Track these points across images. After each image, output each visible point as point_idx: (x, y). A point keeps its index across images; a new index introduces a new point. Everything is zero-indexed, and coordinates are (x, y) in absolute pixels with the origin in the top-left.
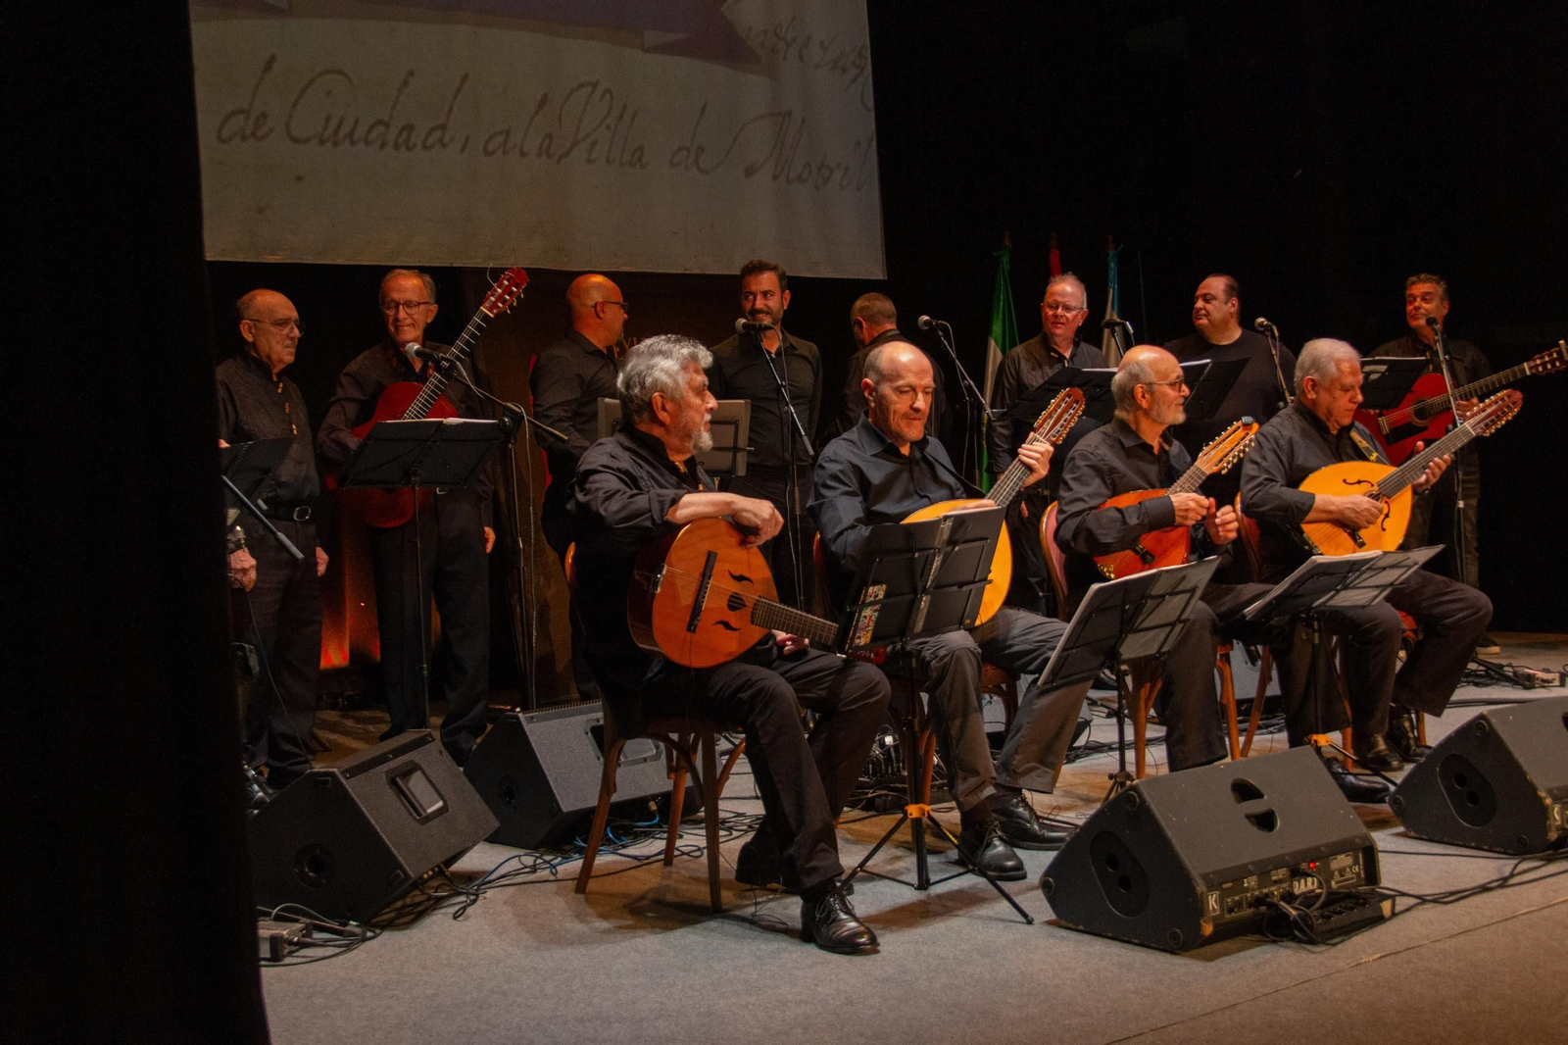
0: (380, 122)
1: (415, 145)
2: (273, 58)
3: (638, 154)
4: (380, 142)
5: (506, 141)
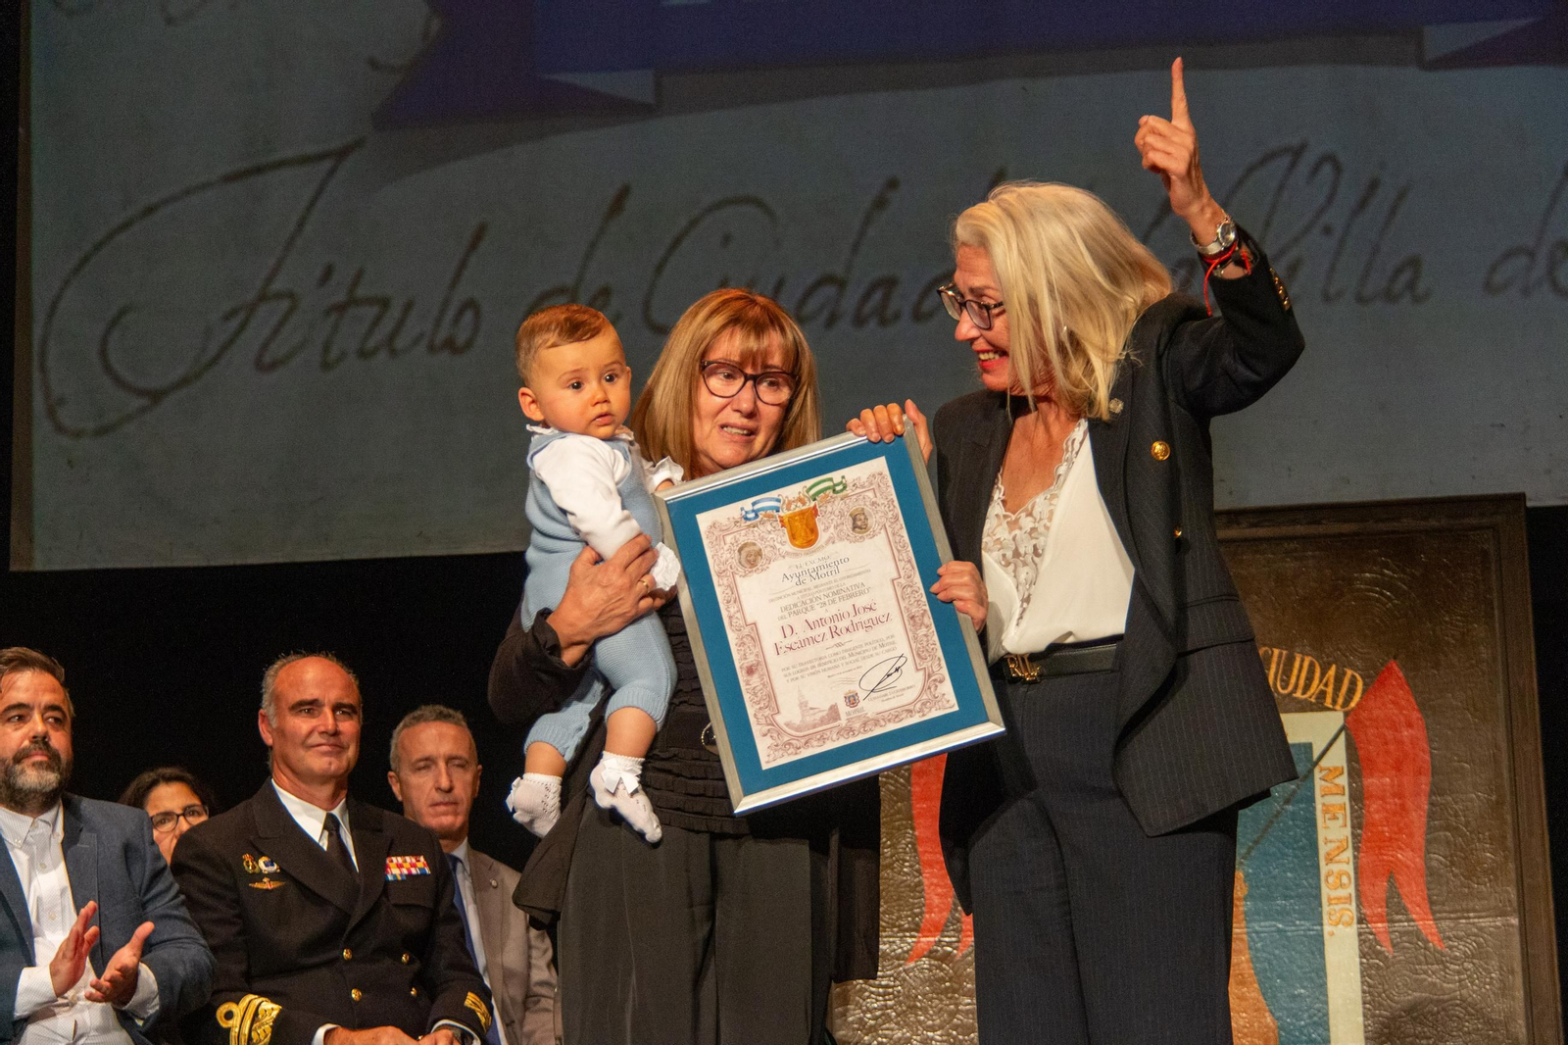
0: (828, 280)
1: (897, 316)
2: (624, 193)
3: (1405, 276)
4: (825, 314)
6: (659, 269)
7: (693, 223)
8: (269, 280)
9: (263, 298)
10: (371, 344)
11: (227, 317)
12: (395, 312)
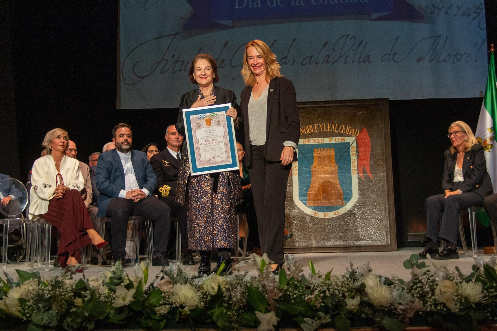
2: (227, 42)
3: (367, 58)
5: (310, 60)
6: (233, 56)
7: (240, 48)
8: (163, 57)
9: (162, 60)
10: (181, 69)
11: (155, 64)
12: (186, 63)
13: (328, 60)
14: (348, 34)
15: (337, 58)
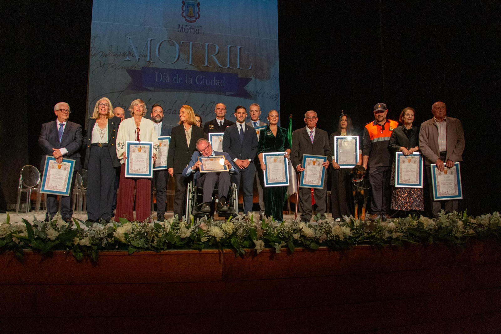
0: (170, 109)
1: (176, 113)
2: (150, 99)
13: (203, 113)
14: (214, 101)
15: (208, 113)
